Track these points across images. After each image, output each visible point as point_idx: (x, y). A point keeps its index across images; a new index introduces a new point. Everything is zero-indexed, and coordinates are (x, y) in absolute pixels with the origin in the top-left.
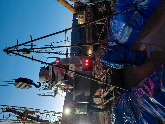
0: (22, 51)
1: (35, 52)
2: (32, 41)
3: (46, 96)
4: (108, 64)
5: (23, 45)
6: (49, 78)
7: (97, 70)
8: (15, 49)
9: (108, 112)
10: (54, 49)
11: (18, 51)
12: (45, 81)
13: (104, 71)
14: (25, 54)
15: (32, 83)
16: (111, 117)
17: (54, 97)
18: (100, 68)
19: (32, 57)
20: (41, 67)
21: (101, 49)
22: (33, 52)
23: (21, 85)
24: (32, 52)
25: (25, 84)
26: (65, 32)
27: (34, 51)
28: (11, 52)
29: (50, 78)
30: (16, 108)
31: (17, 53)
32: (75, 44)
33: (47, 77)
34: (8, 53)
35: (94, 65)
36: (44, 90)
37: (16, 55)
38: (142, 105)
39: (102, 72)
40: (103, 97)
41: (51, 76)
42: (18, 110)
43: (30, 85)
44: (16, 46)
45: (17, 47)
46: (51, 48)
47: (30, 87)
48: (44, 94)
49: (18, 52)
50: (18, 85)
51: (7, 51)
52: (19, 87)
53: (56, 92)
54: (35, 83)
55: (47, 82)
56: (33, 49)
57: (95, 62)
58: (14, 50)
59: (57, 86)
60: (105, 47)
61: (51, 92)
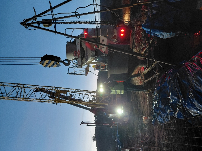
0: (42, 23)
1: (58, 23)
2: (52, 9)
4: (151, 33)
5: (42, 15)
6: (77, 55)
7: (136, 41)
8: (34, 21)
9: (150, 91)
10: (80, 17)
11: (38, 23)
12: (73, 58)
13: (146, 42)
14: (46, 26)
15: (60, 60)
16: (153, 96)
17: (86, 76)
18: (141, 39)
19: (55, 30)
20: (67, 42)
21: (142, 11)
22: (56, 23)
23: (48, 64)
24: (54, 23)
25: (53, 62)
27: (56, 21)
28: (30, 25)
29: (79, 55)
30: (46, 88)
31: (37, 25)
32: (106, 7)
33: (75, 54)
34: (27, 27)
35: (133, 35)
36: (74, 68)
37: (36, 28)
38: (194, 83)
39: (143, 44)
40: (144, 74)
41: (80, 52)
42: (49, 89)
43: (58, 63)
44: (35, 17)
45: (36, 19)
46: (76, 15)
47: (59, 65)
48: (74, 73)
50: (45, 64)
51: (26, 24)
52: (46, 66)
53: (87, 70)
54: (63, 61)
55: (76, 59)
56: (55, 19)
57: (133, 31)
58: (32, 23)
59: (88, 64)
60: (147, 9)
61: (82, 70)
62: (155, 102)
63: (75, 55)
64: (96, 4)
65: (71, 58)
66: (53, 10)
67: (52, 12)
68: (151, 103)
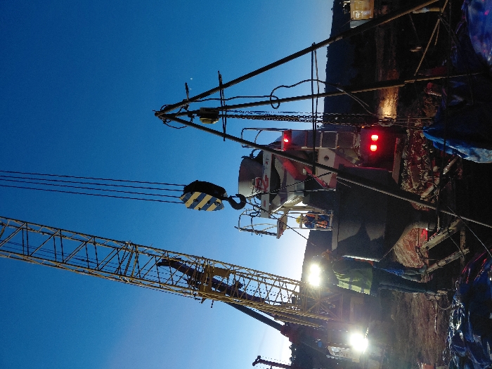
0: (198, 115)
1: (231, 116)
2: (222, 87)
3: (258, 232)
4: (446, 148)
5: (203, 99)
8: (183, 110)
9: (442, 296)
11: (190, 114)
12: (253, 193)
13: (435, 169)
14: (207, 121)
15: (224, 195)
16: (450, 310)
17: (278, 238)
18: (422, 160)
19: (224, 130)
20: (243, 157)
21: (428, 96)
22: (226, 116)
23: (197, 201)
24: (222, 116)
26: (311, 53)
27: (228, 113)
28: (173, 117)
31: (188, 119)
32: (340, 87)
33: (258, 184)
34: (168, 120)
36: (252, 216)
37: (185, 125)
39: (427, 174)
41: (269, 180)
43: (218, 200)
44: (185, 103)
45: (188, 106)
46: (271, 102)
47: (220, 207)
48: (250, 228)
49: (190, 118)
50: (191, 201)
51: (166, 114)
52: (192, 207)
53: (282, 225)
54: (231, 197)
55: (259, 196)
56: (227, 108)
58: (180, 114)
59: (287, 209)
60: (439, 91)
61: (270, 224)
62: (455, 325)
63: (257, 187)
64: (317, 80)
65: (248, 192)
66: (225, 89)
67: (222, 94)
68: (444, 328)
